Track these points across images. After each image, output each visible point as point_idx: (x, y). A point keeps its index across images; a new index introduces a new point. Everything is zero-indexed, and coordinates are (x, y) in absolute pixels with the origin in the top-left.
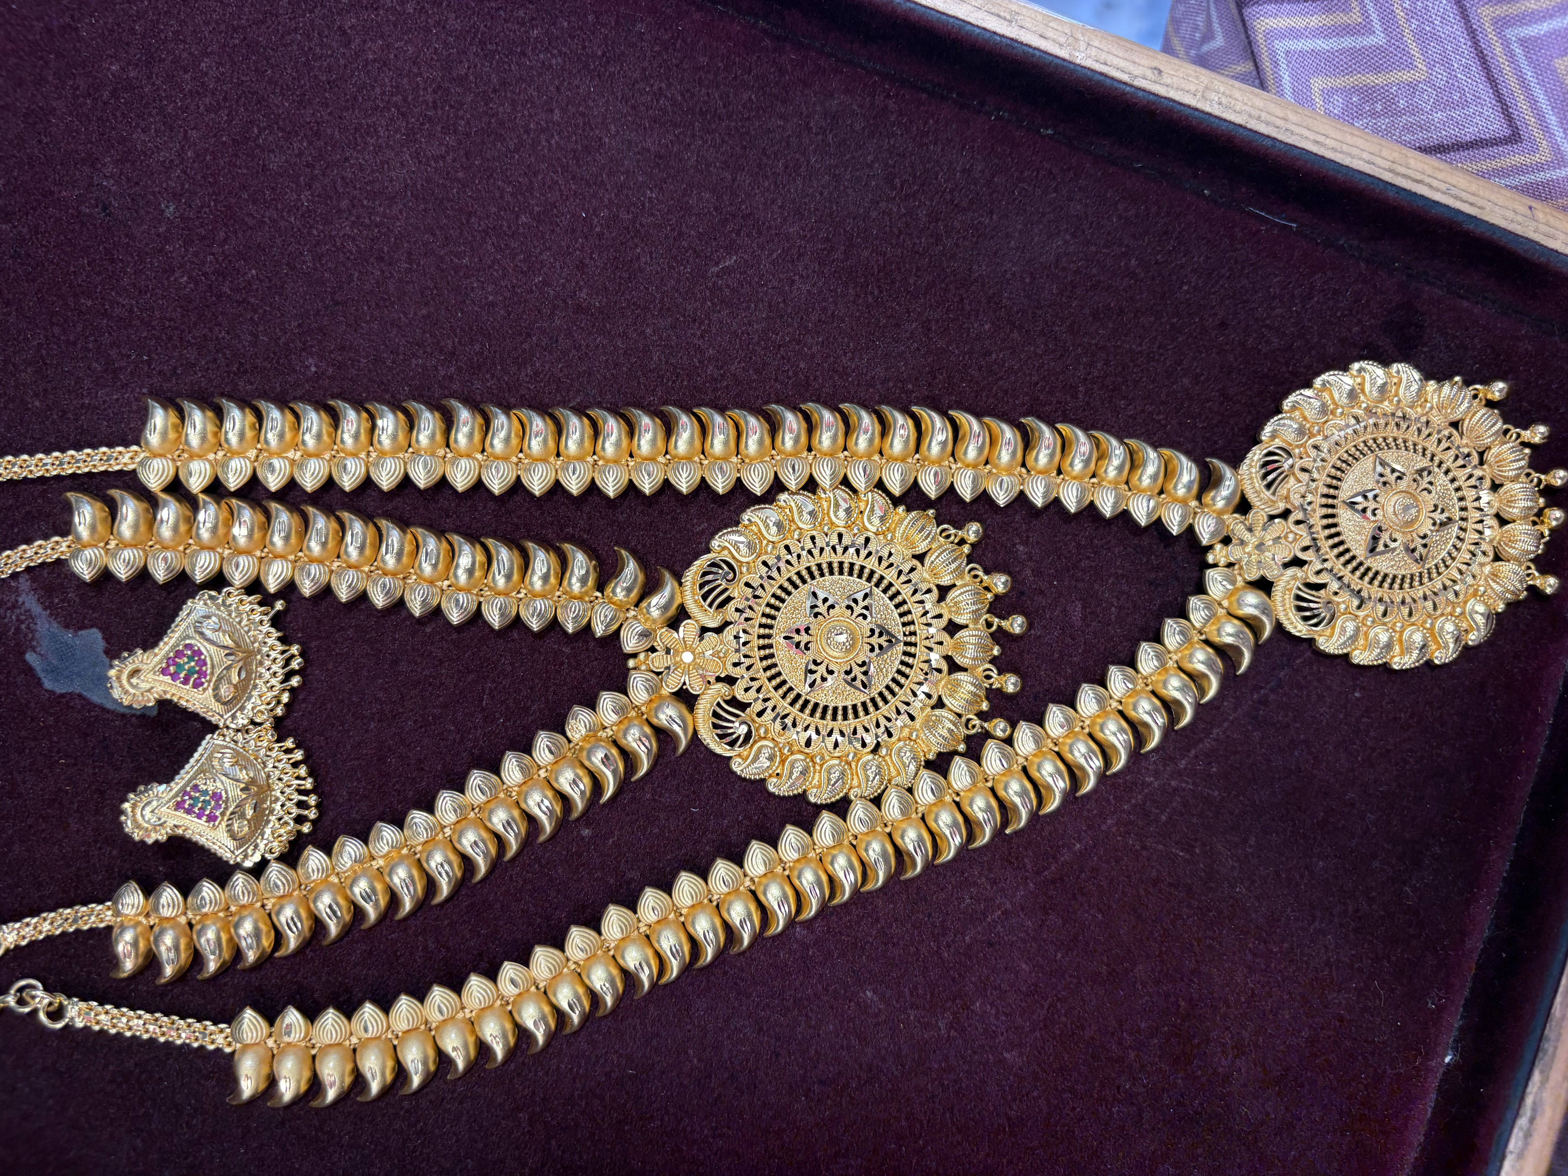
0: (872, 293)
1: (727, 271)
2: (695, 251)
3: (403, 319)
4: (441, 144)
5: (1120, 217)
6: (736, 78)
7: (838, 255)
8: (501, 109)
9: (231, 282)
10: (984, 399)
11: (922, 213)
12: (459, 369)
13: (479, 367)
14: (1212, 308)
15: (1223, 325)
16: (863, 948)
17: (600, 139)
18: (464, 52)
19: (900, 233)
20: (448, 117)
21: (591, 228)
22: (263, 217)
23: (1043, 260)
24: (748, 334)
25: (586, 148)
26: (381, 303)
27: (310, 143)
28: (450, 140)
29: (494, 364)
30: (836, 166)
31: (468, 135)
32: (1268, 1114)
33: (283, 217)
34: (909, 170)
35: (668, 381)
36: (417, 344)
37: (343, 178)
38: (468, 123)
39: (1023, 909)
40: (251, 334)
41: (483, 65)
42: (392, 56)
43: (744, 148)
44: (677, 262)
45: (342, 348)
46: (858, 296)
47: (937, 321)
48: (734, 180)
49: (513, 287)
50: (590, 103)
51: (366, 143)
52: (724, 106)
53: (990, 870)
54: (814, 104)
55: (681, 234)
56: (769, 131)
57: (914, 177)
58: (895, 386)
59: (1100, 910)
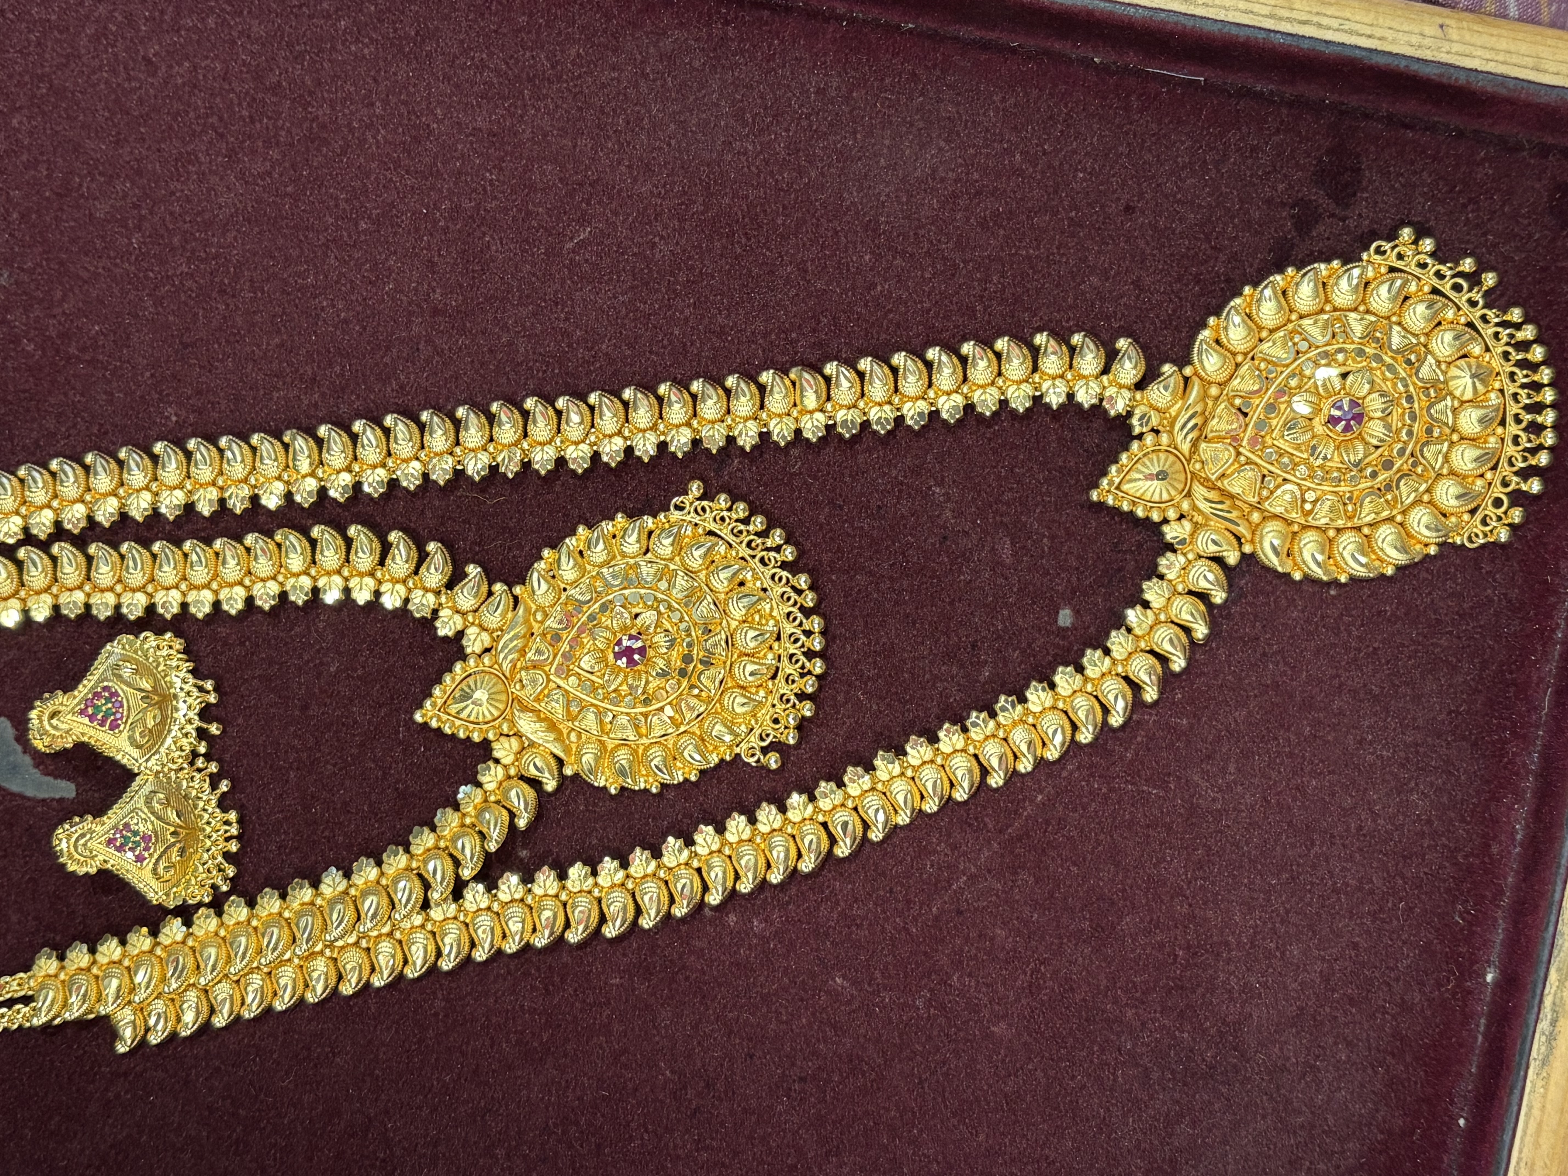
0: (739, 242)
1: (582, 244)
2: (546, 229)
3: (257, 351)
4: (265, 159)
5: (997, 110)
6: (560, 33)
7: (697, 208)
8: (320, 113)
9: (77, 342)
10: (876, 336)
11: (780, 147)
12: (323, 395)
13: (343, 390)
14: (1114, 192)
15: (1129, 209)
16: (827, 934)
17: (428, 125)
18: (273, 59)
19: (760, 171)
20: (267, 128)
21: (435, 222)
22: (97, 268)
23: (918, 173)
24: (615, 308)
25: (416, 140)
26: (232, 339)
27: (133, 183)
28: (274, 154)
29: (358, 384)
30: (680, 112)
31: (292, 145)
32: (1289, 1059)
33: (116, 265)
34: (759, 101)
35: (538, 371)
36: (276, 376)
37: (171, 214)
38: (289, 131)
39: (989, 871)
40: (105, 393)
41: (293, 68)
42: (201, 77)
43: (580, 109)
44: (528, 243)
45: (199, 393)
46: (724, 247)
47: (813, 260)
48: (574, 147)
49: (365, 299)
50: (412, 90)
51: (188, 173)
52: (553, 67)
53: (949, 835)
54: (647, 47)
55: (529, 213)
56: (604, 86)
57: (765, 109)
58: (778, 337)
59: (1075, 864)
